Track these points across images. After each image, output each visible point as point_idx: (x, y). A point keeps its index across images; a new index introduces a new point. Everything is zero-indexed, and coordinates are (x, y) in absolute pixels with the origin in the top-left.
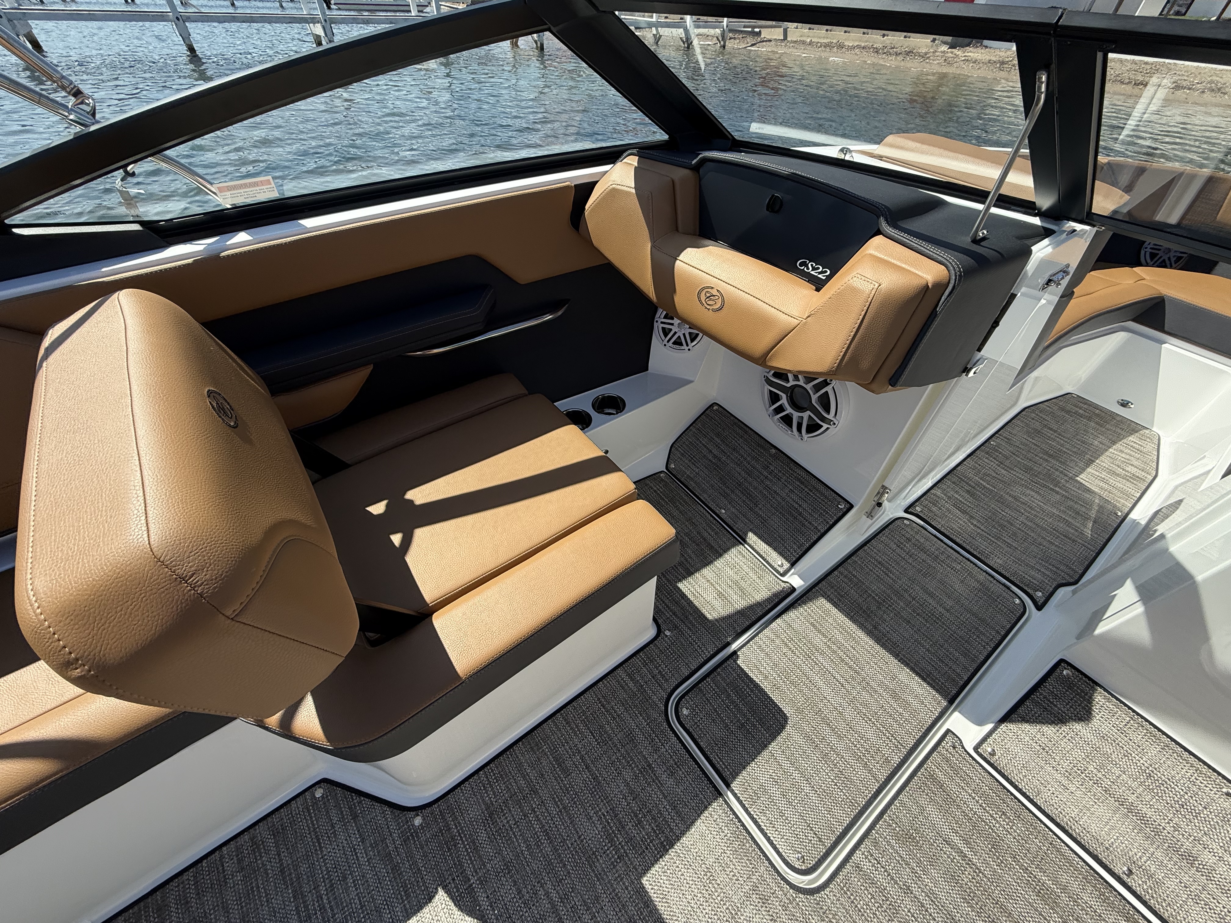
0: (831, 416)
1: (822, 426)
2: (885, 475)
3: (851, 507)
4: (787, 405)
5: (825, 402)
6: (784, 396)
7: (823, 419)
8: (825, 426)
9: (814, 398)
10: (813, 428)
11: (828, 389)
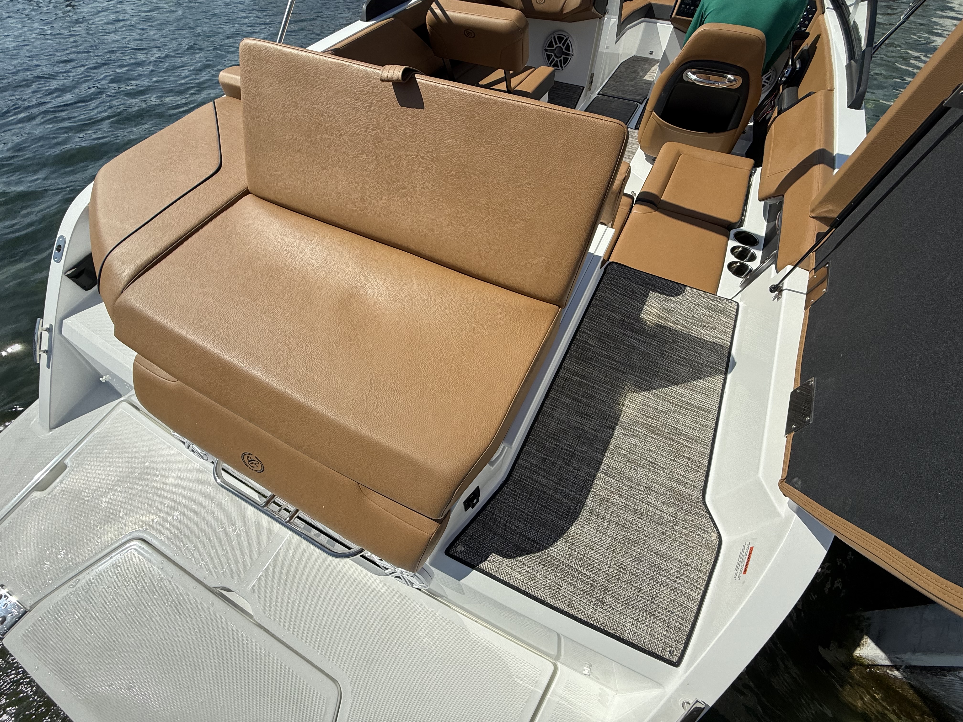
0: (571, 53)
1: (568, 58)
2: (591, 69)
3: (584, 88)
4: (555, 58)
5: (568, 48)
6: (553, 54)
7: (568, 55)
8: (570, 57)
9: (564, 48)
10: (566, 60)
11: (568, 41)
